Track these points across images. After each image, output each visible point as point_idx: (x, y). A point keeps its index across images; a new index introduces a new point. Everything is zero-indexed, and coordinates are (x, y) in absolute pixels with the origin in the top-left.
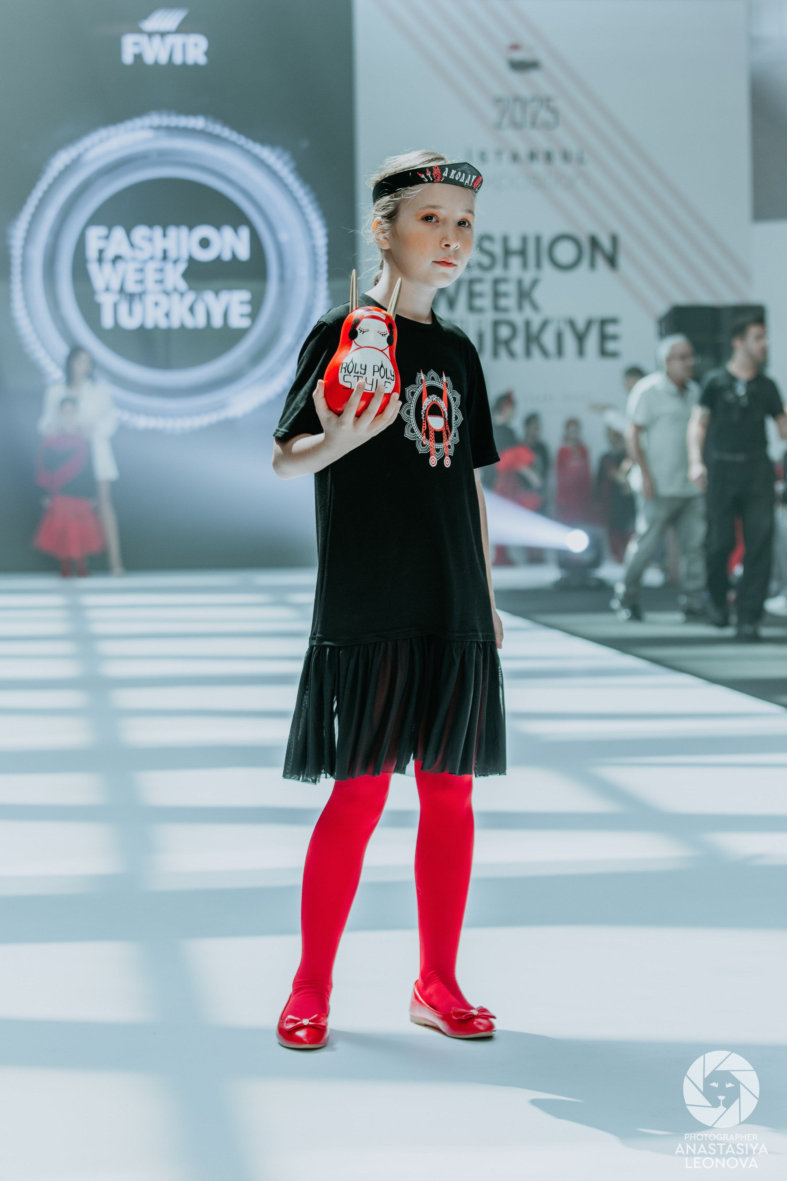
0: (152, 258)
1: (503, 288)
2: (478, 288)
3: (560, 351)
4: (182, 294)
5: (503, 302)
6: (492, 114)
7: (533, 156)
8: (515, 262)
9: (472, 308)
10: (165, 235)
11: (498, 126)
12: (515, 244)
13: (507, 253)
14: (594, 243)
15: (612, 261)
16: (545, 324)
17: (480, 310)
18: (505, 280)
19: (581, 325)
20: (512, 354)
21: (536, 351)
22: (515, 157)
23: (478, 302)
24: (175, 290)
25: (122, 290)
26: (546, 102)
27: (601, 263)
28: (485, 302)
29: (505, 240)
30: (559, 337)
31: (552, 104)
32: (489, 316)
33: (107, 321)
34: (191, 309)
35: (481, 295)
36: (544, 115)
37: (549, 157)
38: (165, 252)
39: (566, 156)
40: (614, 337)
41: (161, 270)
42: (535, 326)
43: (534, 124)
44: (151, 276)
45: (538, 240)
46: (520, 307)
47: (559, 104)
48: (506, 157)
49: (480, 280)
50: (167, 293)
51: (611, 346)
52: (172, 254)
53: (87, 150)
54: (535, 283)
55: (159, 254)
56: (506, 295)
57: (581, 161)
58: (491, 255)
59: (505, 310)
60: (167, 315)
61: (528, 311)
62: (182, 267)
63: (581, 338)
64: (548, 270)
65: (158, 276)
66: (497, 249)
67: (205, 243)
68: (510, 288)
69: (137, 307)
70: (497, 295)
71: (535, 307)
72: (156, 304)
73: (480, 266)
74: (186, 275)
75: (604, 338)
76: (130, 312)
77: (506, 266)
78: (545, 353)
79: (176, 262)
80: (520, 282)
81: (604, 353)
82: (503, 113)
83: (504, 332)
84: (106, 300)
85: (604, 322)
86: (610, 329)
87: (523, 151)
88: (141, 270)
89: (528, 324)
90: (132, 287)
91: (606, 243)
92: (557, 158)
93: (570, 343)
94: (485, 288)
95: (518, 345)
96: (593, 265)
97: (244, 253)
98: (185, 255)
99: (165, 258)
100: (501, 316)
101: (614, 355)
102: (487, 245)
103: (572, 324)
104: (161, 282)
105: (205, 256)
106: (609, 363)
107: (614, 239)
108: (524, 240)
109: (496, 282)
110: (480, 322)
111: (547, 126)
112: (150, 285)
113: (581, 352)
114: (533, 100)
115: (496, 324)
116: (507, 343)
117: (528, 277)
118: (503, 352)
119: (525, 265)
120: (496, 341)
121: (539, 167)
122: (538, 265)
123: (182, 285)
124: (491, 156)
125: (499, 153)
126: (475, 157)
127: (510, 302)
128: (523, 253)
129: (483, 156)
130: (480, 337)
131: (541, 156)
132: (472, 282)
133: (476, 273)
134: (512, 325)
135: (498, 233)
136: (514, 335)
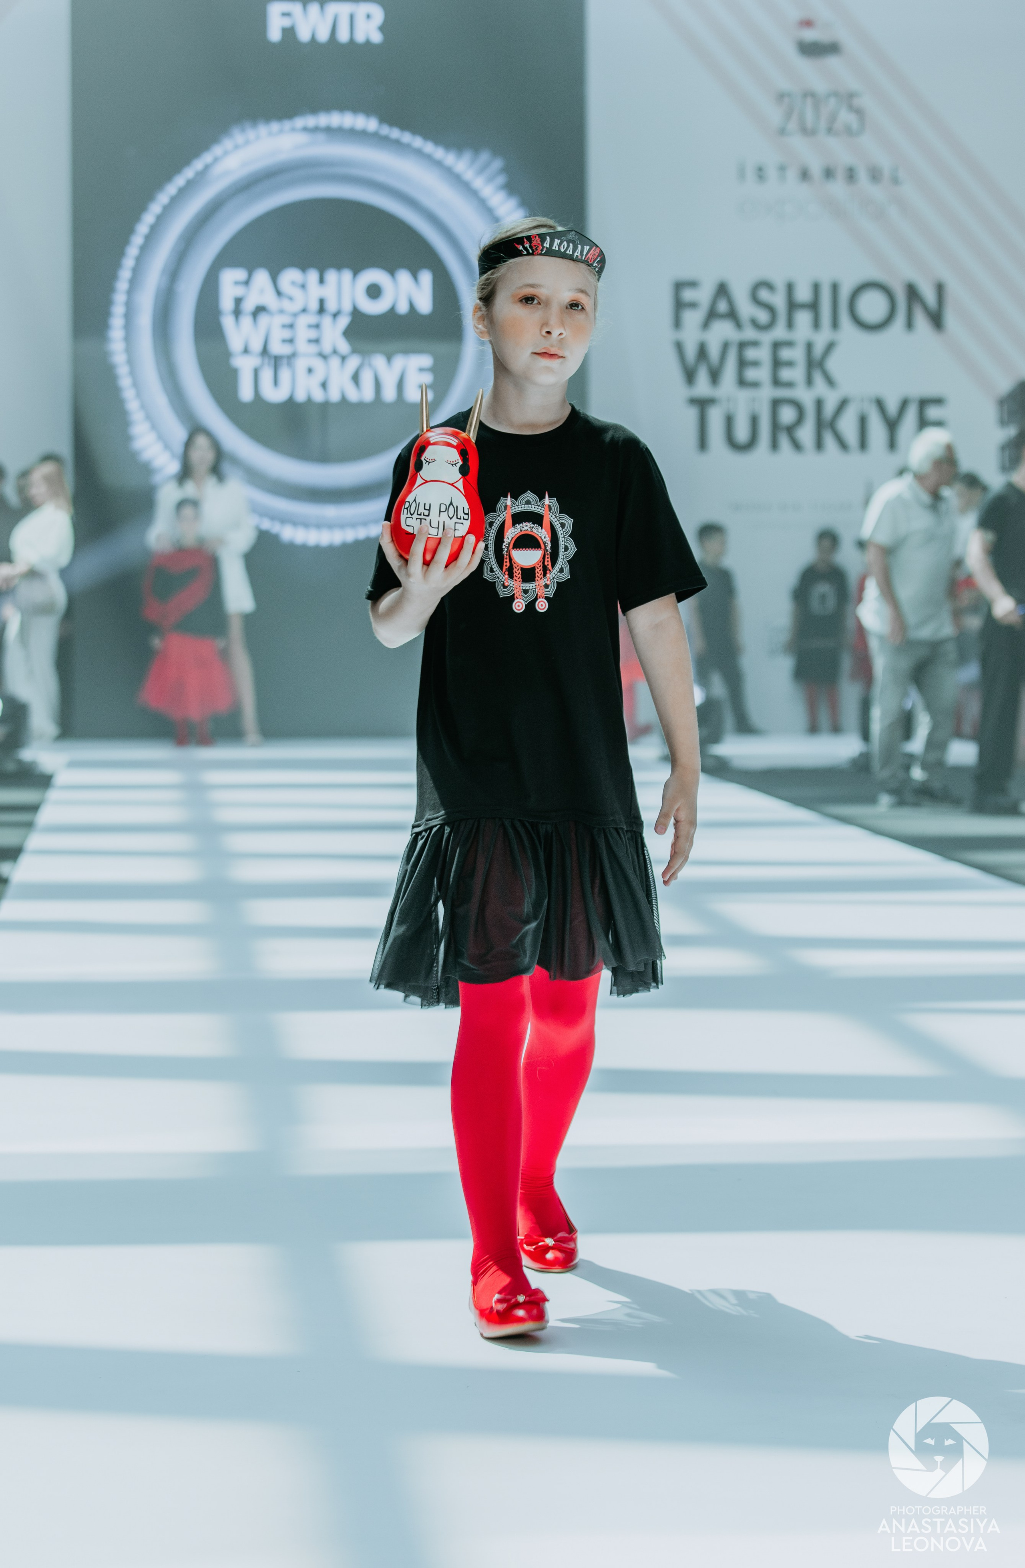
0: (304, 310)
1: (785, 354)
2: (751, 354)
3: (863, 444)
4: (344, 358)
5: (786, 374)
6: (774, 115)
7: (829, 173)
8: (803, 318)
9: (742, 382)
10: (322, 281)
11: (782, 132)
12: (803, 294)
13: (792, 306)
14: (912, 292)
15: (935, 320)
16: (843, 404)
17: (755, 385)
18: (790, 344)
19: (891, 406)
20: (797, 446)
21: (829, 440)
22: (805, 175)
23: (751, 374)
24: (335, 352)
25: (265, 352)
26: (848, 99)
27: (921, 321)
28: (762, 374)
29: (790, 288)
31: (856, 102)
32: (767, 393)
33: (246, 393)
34: (356, 378)
35: (754, 364)
36: (846, 117)
37: (851, 175)
38: (322, 302)
39: (875, 175)
41: (317, 326)
42: (829, 409)
43: (830, 130)
44: (303, 334)
45: (835, 288)
46: (809, 382)
47: (866, 101)
48: (792, 175)
49: (755, 344)
50: (324, 357)
52: (331, 306)
53: (216, 160)
54: (830, 347)
55: (314, 306)
56: (789, 364)
57: (895, 181)
58: (770, 309)
59: (790, 385)
60: (324, 385)
61: (819, 387)
62: (344, 321)
63: (892, 425)
64: (847, 330)
65: (313, 334)
66: (779, 300)
67: (374, 291)
68: (797, 354)
69: (285, 374)
70: (777, 364)
71: (830, 382)
72: (310, 371)
73: (755, 323)
74: (349, 333)
76: (276, 382)
77: (790, 324)
78: (843, 445)
79: (335, 315)
80: (809, 346)
82: (789, 114)
83: (787, 415)
84: (245, 365)
85: (924, 403)
86: (932, 412)
87: (815, 167)
88: (291, 326)
89: (819, 404)
90: (277, 348)
91: (927, 292)
92: (862, 176)
93: (877, 431)
94: (762, 354)
95: (806, 434)
96: (910, 324)
97: (425, 305)
98: (347, 307)
99: (322, 310)
100: (781, 393)
102: (764, 295)
103: (880, 404)
104: (317, 341)
105: (374, 308)
107: (939, 289)
108: (816, 288)
109: (777, 346)
110: (754, 400)
111: (849, 131)
112: (302, 346)
113: (891, 444)
114: (829, 96)
115: (776, 404)
116: (790, 430)
117: (820, 341)
118: (784, 442)
119: (816, 324)
120: (776, 427)
121: (838, 188)
122: (835, 324)
123: (344, 346)
124: (772, 173)
125: (782, 169)
126: (750, 174)
127: (795, 374)
128: (814, 306)
129: (760, 173)
130: (754, 421)
131: (840, 174)
132: (742, 346)
133: (750, 333)
134: (797, 406)
135: (779, 279)
136: (799, 419)
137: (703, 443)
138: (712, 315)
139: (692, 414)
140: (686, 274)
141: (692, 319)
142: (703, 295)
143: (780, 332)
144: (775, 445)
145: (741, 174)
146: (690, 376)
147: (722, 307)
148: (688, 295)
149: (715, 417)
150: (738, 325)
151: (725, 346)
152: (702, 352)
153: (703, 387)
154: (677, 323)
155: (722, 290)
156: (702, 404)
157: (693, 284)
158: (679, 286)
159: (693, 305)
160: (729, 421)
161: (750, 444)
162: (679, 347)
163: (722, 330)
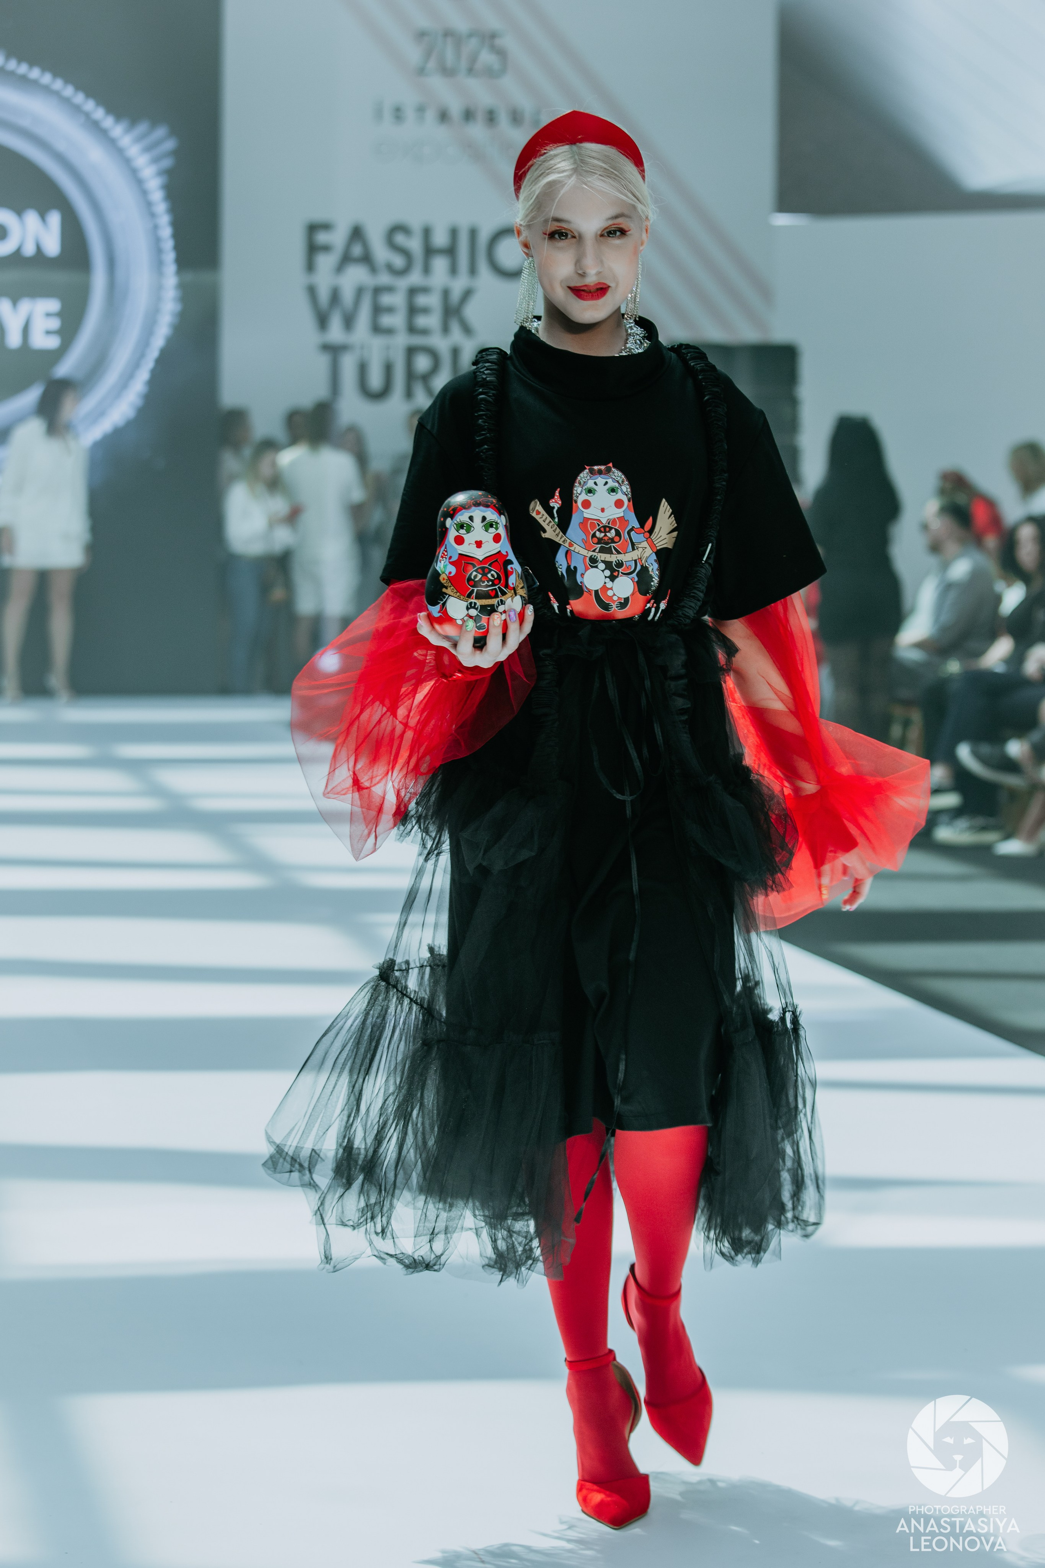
1: (422, 300)
2: (386, 299)
5: (422, 321)
6: (414, 53)
7: (468, 115)
8: (440, 264)
9: (377, 329)
11: (421, 71)
12: (440, 239)
13: (429, 251)
17: (389, 331)
18: (425, 290)
22: (444, 116)
23: (386, 320)
26: (491, 39)
28: (396, 320)
29: (427, 232)
31: (499, 42)
32: (402, 340)
35: (390, 310)
36: (488, 57)
37: (491, 117)
39: (516, 118)
42: (466, 357)
43: (471, 70)
45: (473, 233)
46: (446, 329)
47: (509, 42)
48: (431, 115)
49: (390, 289)
54: (467, 294)
56: (425, 311)
58: (405, 253)
59: (425, 332)
61: (457, 335)
64: (486, 276)
66: (415, 245)
68: (432, 301)
70: (413, 310)
71: (467, 330)
73: (391, 269)
77: (427, 270)
80: (446, 293)
82: (429, 54)
83: (422, 363)
87: (456, 109)
89: (455, 352)
92: (503, 119)
94: (397, 300)
97: (53, 247)
100: (417, 341)
102: (400, 239)
108: (454, 233)
109: (413, 292)
110: (388, 348)
111: (490, 73)
114: (471, 35)
115: (411, 352)
116: (426, 377)
117: (458, 286)
118: (419, 390)
119: (453, 270)
120: (411, 376)
121: (477, 131)
122: (473, 270)
124: (410, 114)
125: (421, 110)
126: (388, 115)
127: (431, 321)
128: (451, 251)
129: (398, 114)
130: (388, 369)
131: (480, 116)
132: (378, 291)
133: (384, 279)
134: (433, 354)
135: (416, 223)
136: (436, 368)
137: (335, 390)
138: (346, 259)
139: (323, 361)
140: (319, 216)
141: (326, 262)
142: (337, 238)
143: (415, 278)
144: (409, 394)
145: (378, 114)
146: (322, 321)
147: (357, 250)
148: (322, 238)
149: (348, 365)
150: (373, 269)
151: (360, 292)
152: (335, 296)
154: (310, 266)
155: (357, 234)
156: (334, 351)
157: (326, 227)
158: (313, 228)
159: (326, 248)
160: (363, 369)
161: (383, 394)
162: (312, 291)
163: (356, 275)
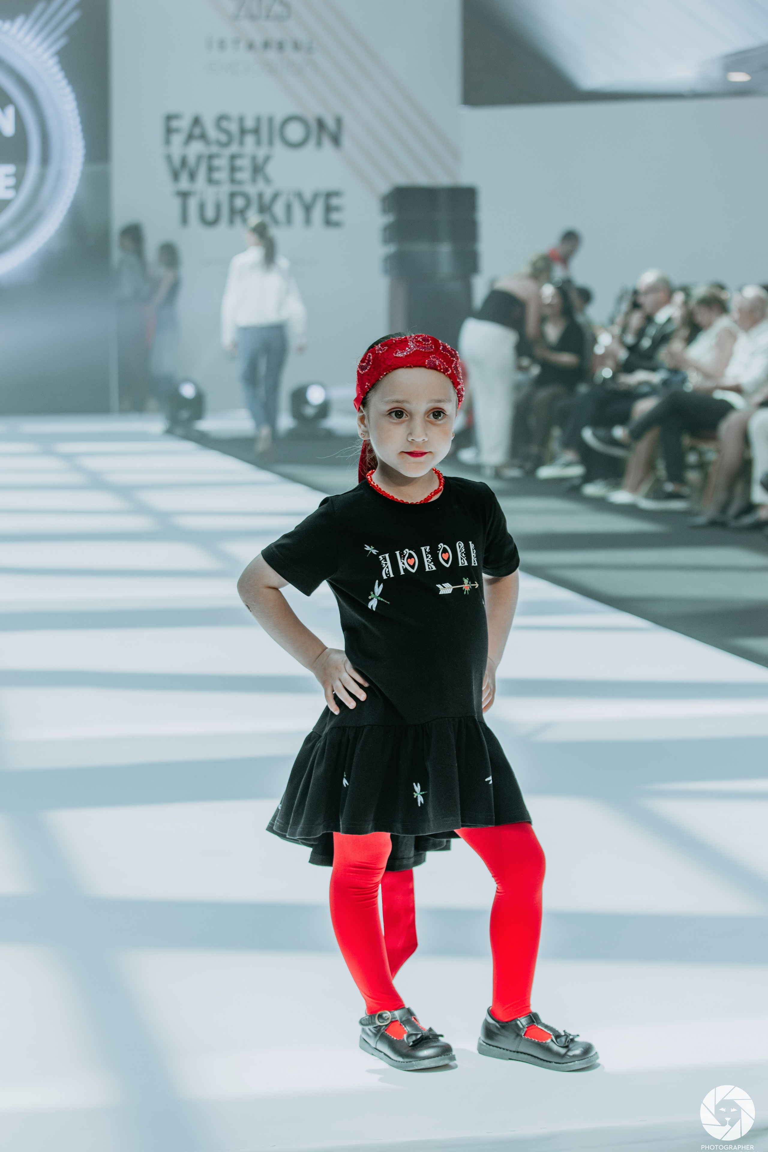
1: (239, 163)
2: (216, 162)
3: (289, 220)
5: (239, 176)
6: (231, 6)
7: (266, 45)
8: (250, 140)
9: (211, 181)
12: (250, 124)
13: (243, 132)
14: (321, 124)
15: (336, 140)
16: (276, 196)
17: (218, 183)
18: (240, 156)
19: (308, 196)
22: (251, 46)
23: (216, 176)
27: (327, 143)
28: (222, 175)
29: (241, 120)
30: (289, 208)
32: (226, 188)
35: (218, 169)
37: (281, 46)
39: (296, 46)
40: (337, 209)
42: (267, 197)
45: (271, 120)
46: (254, 180)
48: (243, 45)
49: (218, 156)
51: (335, 216)
54: (267, 159)
56: (240, 169)
57: (309, 50)
58: (227, 132)
59: (240, 183)
61: (261, 184)
63: (308, 209)
64: (279, 147)
66: (233, 127)
68: (244, 163)
70: (233, 169)
71: (268, 180)
73: (219, 143)
75: (329, 209)
77: (242, 143)
78: (276, 221)
80: (254, 158)
81: (328, 223)
83: (239, 202)
85: (329, 195)
86: (335, 201)
87: (258, 41)
89: (260, 196)
91: (331, 123)
92: (288, 47)
93: (298, 213)
94: (222, 162)
96: (319, 143)
100: (236, 188)
101: (337, 224)
102: (224, 124)
103: (299, 195)
106: (332, 232)
107: (339, 121)
108: (258, 120)
109: (233, 157)
110: (218, 193)
113: (308, 221)
115: (233, 195)
116: (242, 212)
117: (262, 153)
118: (238, 220)
119: (258, 143)
120: (232, 211)
121: (272, 55)
122: (271, 143)
124: (229, 45)
125: (236, 42)
126: (215, 45)
127: (244, 176)
128: (256, 131)
129: (222, 44)
130: (218, 207)
131: (274, 45)
132: (211, 157)
133: (214, 149)
134: (246, 196)
135: (234, 112)
136: (248, 205)
137: (184, 220)
138: (190, 138)
139: (177, 202)
140: (173, 109)
141: (177, 139)
142: (184, 124)
144: (231, 222)
145: (209, 45)
146: (176, 176)
147: (197, 131)
148: (175, 124)
149: (193, 205)
150: (208, 143)
151: (199, 158)
152: (184, 162)
153: (184, 184)
154: (168, 142)
155: (197, 121)
156: (184, 195)
157: (177, 117)
158: (169, 118)
159: (177, 130)
160: (202, 207)
161: (214, 222)
162: (169, 158)
163: (196, 148)
